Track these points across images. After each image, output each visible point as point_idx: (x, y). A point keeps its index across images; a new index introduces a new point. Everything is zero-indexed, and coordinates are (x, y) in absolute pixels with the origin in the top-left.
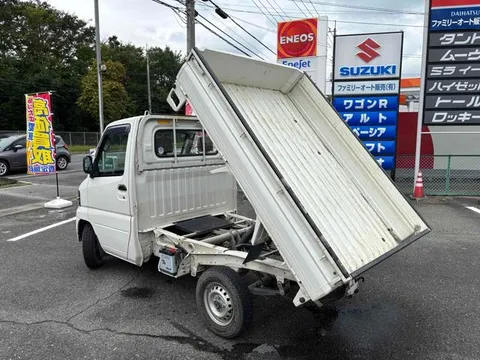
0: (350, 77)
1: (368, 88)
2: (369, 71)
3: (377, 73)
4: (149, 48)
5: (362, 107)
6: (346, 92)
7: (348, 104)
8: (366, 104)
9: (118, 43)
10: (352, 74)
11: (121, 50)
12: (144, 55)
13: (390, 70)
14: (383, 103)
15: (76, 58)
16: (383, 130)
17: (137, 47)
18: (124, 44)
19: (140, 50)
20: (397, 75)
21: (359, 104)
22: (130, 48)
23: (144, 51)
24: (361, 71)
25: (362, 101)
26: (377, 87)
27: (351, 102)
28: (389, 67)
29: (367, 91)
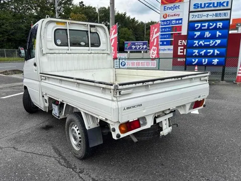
0: (200, 9)
1: (211, 16)
2: (212, 5)
3: (217, 6)
4: (99, 7)
5: (206, 28)
6: (197, 19)
7: (198, 26)
8: (209, 26)
9: (84, 5)
10: (201, 7)
11: (86, 8)
12: (97, 11)
13: (225, 4)
14: (220, 25)
15: (63, 13)
16: (218, 41)
17: (93, 7)
18: (87, 6)
19: (94, 8)
20: (229, 7)
21: (205, 26)
22: (89, 8)
23: (97, 9)
24: (207, 5)
25: (206, 24)
26: (216, 15)
27: (199, 25)
28: (224, 2)
29: (210, 18)
